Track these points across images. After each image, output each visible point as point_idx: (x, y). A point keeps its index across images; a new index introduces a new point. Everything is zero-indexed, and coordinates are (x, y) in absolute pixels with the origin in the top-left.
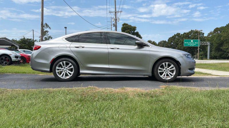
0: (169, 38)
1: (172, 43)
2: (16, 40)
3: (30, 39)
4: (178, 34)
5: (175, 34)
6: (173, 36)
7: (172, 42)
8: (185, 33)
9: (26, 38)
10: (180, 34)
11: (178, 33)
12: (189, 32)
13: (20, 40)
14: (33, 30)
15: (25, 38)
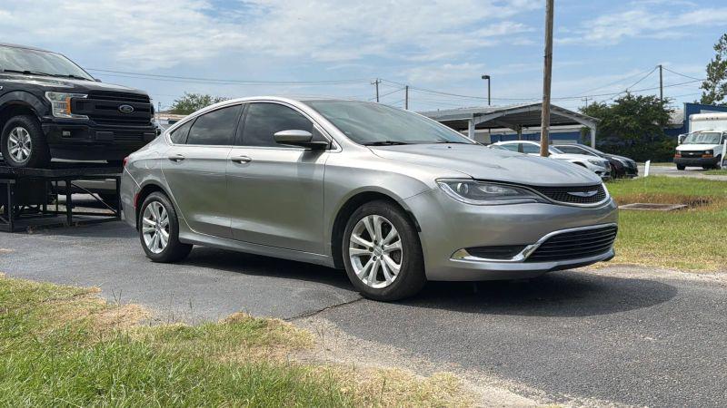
2: (602, 106)
3: (649, 99)
9: (635, 95)
13: (616, 103)
14: (661, 66)
15: (632, 94)
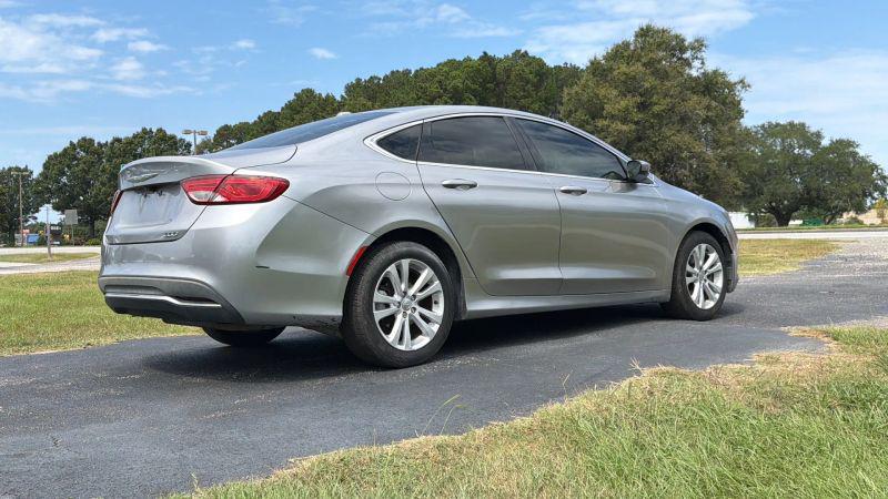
0: (50, 158)
1: (64, 179)
4: (86, 144)
5: (75, 141)
6: (65, 150)
7: (64, 174)
8: (118, 140)
10: (91, 141)
11: (84, 139)
12: (135, 136)
